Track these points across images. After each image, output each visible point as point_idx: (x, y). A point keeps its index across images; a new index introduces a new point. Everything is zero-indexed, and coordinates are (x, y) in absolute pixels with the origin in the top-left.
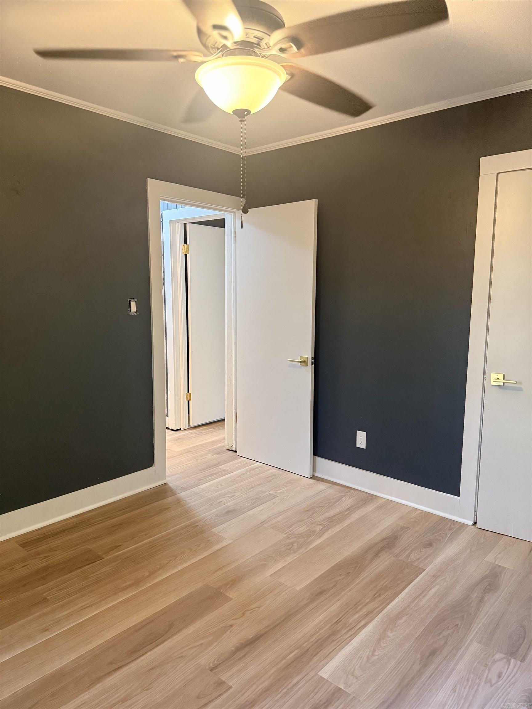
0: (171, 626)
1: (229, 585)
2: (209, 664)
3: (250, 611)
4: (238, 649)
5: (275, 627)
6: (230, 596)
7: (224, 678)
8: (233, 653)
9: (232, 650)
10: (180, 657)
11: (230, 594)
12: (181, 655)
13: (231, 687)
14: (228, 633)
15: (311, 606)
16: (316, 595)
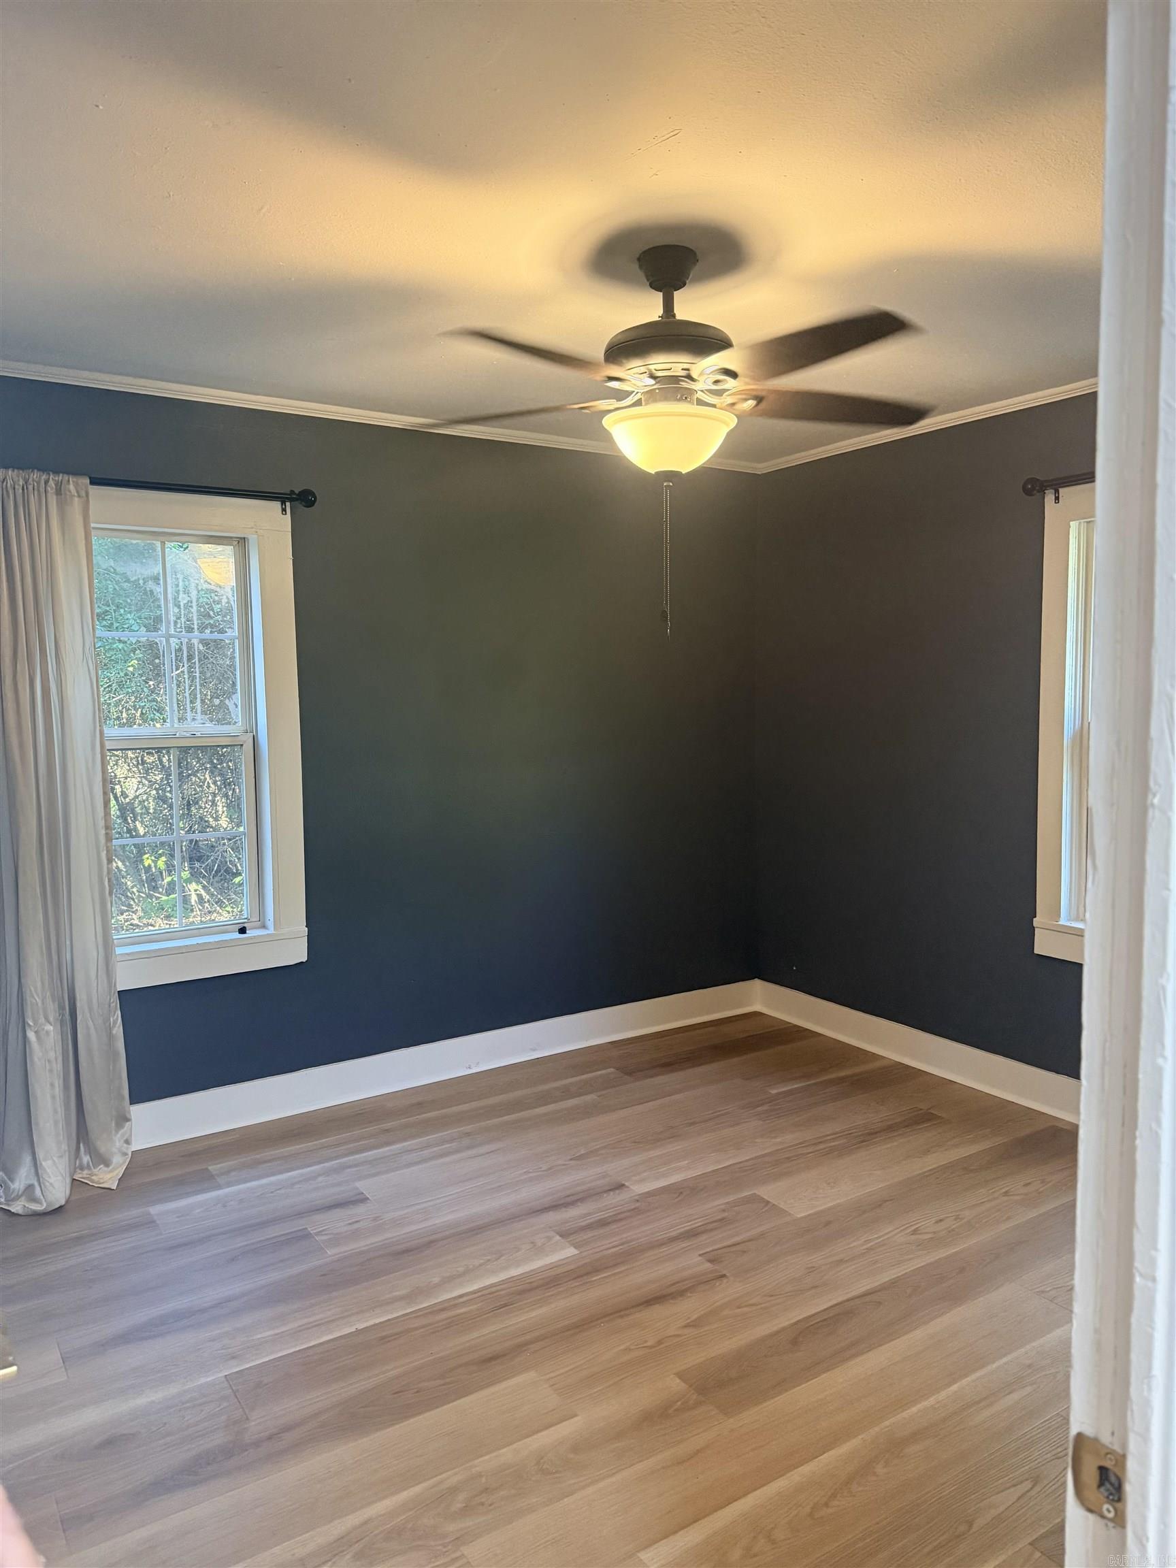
0: (795, 1342)
1: (676, 1407)
2: (727, 1282)
3: (645, 1345)
4: (681, 1293)
5: (611, 1314)
6: (678, 1381)
7: (708, 1266)
8: (691, 1289)
9: (691, 1293)
10: (772, 1296)
11: (677, 1385)
12: (772, 1298)
13: (700, 1255)
14: (695, 1317)
15: (528, 1337)
16: (504, 1355)
